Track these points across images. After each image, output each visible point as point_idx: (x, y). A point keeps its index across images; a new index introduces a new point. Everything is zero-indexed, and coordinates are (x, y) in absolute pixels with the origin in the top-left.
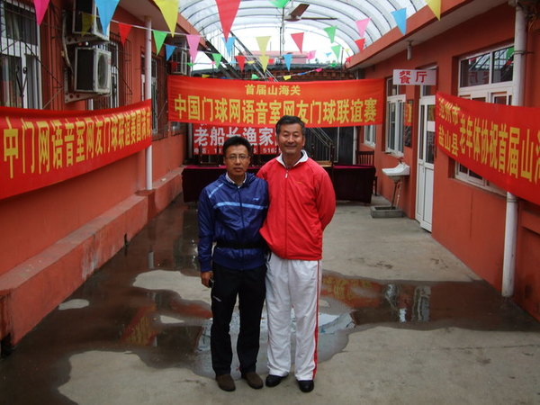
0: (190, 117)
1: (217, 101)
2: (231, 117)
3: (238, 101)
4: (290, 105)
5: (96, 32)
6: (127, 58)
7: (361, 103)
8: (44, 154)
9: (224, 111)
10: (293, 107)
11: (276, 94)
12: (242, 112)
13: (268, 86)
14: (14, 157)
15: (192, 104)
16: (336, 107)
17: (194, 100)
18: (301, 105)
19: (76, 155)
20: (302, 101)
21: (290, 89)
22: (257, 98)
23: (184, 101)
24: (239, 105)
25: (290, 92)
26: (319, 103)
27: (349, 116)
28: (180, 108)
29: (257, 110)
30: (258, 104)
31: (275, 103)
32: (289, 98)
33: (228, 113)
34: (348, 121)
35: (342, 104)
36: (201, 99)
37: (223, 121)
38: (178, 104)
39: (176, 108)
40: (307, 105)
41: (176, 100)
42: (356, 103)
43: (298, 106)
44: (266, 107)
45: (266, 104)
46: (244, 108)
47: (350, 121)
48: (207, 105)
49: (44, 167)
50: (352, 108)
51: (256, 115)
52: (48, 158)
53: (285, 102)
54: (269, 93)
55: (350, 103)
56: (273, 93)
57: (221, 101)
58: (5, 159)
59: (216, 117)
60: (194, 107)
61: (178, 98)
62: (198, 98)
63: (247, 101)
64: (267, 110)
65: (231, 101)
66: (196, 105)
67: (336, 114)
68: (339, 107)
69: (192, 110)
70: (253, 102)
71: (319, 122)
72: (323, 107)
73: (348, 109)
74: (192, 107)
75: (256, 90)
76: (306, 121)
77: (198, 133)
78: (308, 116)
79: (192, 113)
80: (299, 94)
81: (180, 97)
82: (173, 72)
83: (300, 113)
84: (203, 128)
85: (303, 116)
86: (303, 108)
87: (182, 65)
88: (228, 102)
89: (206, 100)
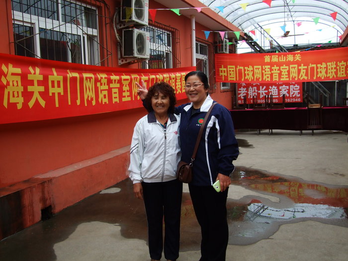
0: (229, 79)
1: (246, 68)
2: (255, 77)
3: (260, 67)
4: (294, 67)
5: (134, 18)
7: (345, 63)
8: (89, 94)
9: (251, 74)
10: (296, 68)
11: (285, 60)
12: (262, 74)
13: (279, 55)
14: (59, 94)
15: (230, 71)
16: (326, 68)
17: (231, 68)
18: (302, 67)
19: (121, 96)
20: (302, 65)
21: (294, 57)
22: (272, 64)
23: (225, 69)
24: (260, 69)
25: (294, 59)
26: (315, 65)
27: (336, 73)
28: (223, 74)
29: (272, 72)
30: (273, 68)
31: (284, 67)
32: (293, 63)
33: (253, 75)
34: (335, 76)
35: (331, 65)
36: (236, 67)
37: (250, 80)
38: (222, 71)
39: (221, 74)
40: (306, 67)
41: (220, 69)
42: (341, 64)
43: (300, 68)
44: (278, 70)
45: (278, 68)
46: (264, 71)
47: (337, 76)
48: (240, 70)
49: (90, 102)
50: (338, 68)
51: (272, 75)
52: (94, 96)
53: (291, 66)
54: (280, 61)
55: (336, 64)
56: (282, 60)
57: (249, 67)
58: (51, 95)
59: (246, 78)
60: (231, 72)
61: (221, 68)
62: (234, 67)
63: (266, 67)
64: (279, 72)
65: (255, 67)
66: (233, 71)
67: (326, 72)
68: (329, 67)
69: (230, 74)
70: (269, 67)
71: (315, 78)
72: (317, 68)
73: (335, 68)
74: (230, 72)
75: (271, 59)
76: (306, 78)
77: (241, 90)
78: (307, 75)
79: (231, 76)
80: (300, 60)
81: (223, 67)
82: (218, 52)
83: (302, 73)
84: (244, 87)
85: (304, 75)
86: (304, 69)
87: (224, 47)
88: (253, 68)
89: (239, 68)
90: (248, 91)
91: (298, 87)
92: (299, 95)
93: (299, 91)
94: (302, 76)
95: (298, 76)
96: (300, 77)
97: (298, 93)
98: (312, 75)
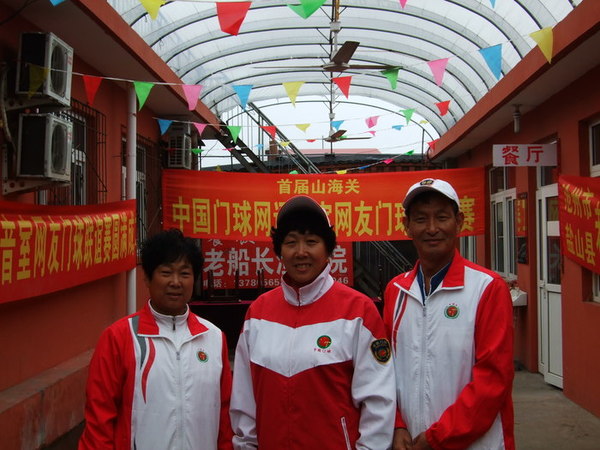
0: (196, 230)
1: (236, 206)
2: (257, 227)
3: (268, 204)
4: (345, 208)
5: (50, 92)
6: (100, 138)
9: (246, 219)
10: (349, 211)
11: (323, 192)
13: (312, 180)
15: (198, 211)
17: (202, 205)
18: (362, 208)
19: (16, 269)
20: (362, 203)
21: (344, 184)
23: (187, 207)
24: (268, 210)
25: (344, 190)
26: (389, 205)
28: (181, 218)
32: (343, 198)
33: (252, 222)
36: (212, 203)
37: (245, 235)
38: (178, 210)
39: (175, 217)
40: (370, 208)
41: (175, 206)
43: (357, 209)
48: (222, 210)
53: (338, 204)
54: (313, 192)
56: (318, 192)
57: (242, 205)
59: (235, 228)
60: (201, 214)
61: (177, 203)
62: (207, 201)
65: (257, 204)
66: (205, 211)
69: (198, 219)
71: (389, 233)
72: (394, 210)
74: (199, 214)
75: (293, 187)
76: (370, 232)
77: (210, 257)
78: (371, 225)
79: (199, 223)
80: (357, 192)
81: (180, 201)
82: (170, 165)
83: (360, 220)
84: (218, 249)
85: (365, 225)
86: (364, 212)
87: (184, 155)
88: (252, 206)
89: (218, 204)
90: (227, 259)
91: (344, 250)
92: (345, 270)
93: (345, 261)
94: (361, 228)
95: (354, 226)
96: (356, 230)
97: (344, 265)
98: (384, 226)
